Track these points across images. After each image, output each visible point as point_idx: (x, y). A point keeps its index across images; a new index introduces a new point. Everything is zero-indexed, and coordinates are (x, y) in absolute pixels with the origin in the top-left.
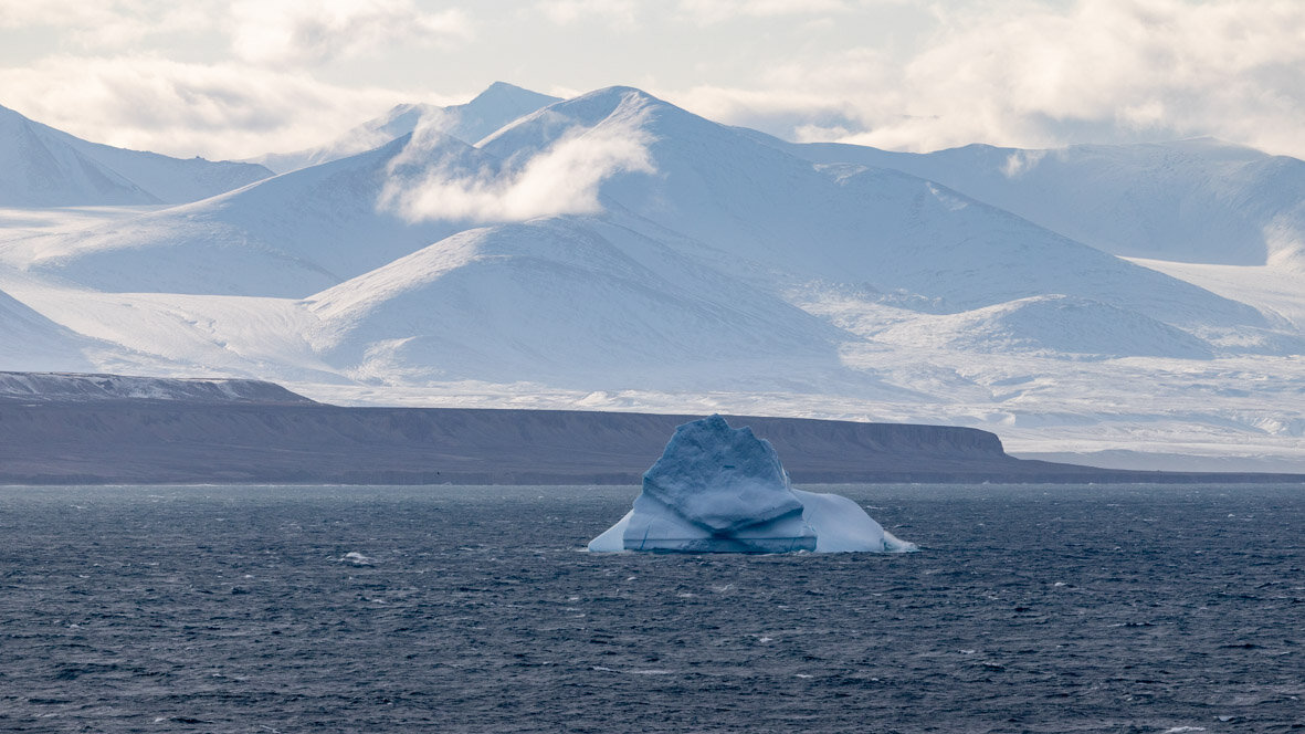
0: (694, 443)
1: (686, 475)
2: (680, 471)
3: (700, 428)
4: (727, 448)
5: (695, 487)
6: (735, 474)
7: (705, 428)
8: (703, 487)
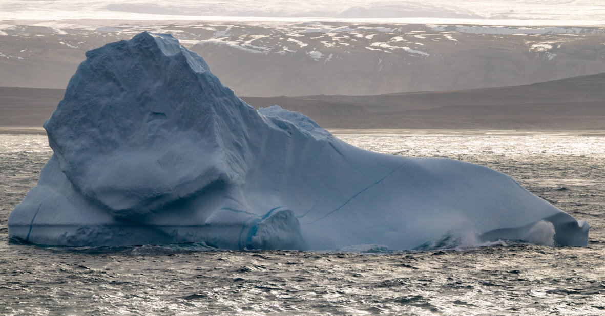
0: (109, 76)
1: (94, 126)
2: (84, 120)
3: (121, 54)
4: (159, 84)
5: (104, 145)
6: (165, 126)
7: (128, 54)
8: (115, 145)
